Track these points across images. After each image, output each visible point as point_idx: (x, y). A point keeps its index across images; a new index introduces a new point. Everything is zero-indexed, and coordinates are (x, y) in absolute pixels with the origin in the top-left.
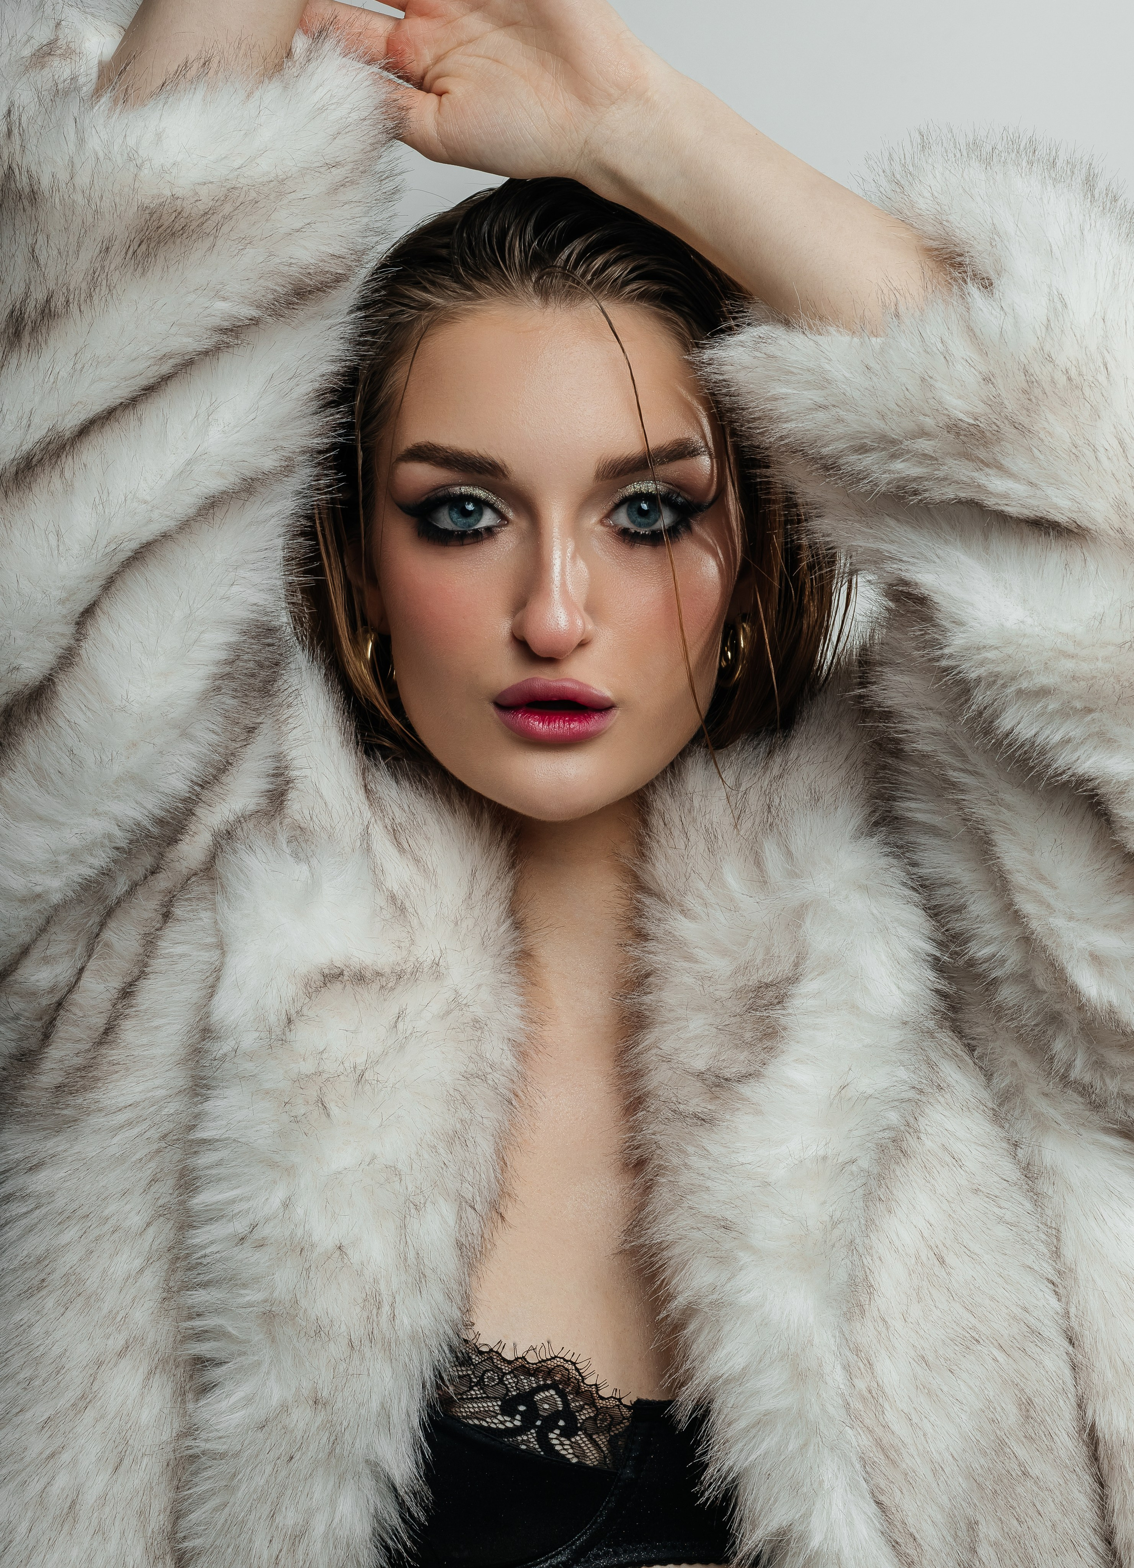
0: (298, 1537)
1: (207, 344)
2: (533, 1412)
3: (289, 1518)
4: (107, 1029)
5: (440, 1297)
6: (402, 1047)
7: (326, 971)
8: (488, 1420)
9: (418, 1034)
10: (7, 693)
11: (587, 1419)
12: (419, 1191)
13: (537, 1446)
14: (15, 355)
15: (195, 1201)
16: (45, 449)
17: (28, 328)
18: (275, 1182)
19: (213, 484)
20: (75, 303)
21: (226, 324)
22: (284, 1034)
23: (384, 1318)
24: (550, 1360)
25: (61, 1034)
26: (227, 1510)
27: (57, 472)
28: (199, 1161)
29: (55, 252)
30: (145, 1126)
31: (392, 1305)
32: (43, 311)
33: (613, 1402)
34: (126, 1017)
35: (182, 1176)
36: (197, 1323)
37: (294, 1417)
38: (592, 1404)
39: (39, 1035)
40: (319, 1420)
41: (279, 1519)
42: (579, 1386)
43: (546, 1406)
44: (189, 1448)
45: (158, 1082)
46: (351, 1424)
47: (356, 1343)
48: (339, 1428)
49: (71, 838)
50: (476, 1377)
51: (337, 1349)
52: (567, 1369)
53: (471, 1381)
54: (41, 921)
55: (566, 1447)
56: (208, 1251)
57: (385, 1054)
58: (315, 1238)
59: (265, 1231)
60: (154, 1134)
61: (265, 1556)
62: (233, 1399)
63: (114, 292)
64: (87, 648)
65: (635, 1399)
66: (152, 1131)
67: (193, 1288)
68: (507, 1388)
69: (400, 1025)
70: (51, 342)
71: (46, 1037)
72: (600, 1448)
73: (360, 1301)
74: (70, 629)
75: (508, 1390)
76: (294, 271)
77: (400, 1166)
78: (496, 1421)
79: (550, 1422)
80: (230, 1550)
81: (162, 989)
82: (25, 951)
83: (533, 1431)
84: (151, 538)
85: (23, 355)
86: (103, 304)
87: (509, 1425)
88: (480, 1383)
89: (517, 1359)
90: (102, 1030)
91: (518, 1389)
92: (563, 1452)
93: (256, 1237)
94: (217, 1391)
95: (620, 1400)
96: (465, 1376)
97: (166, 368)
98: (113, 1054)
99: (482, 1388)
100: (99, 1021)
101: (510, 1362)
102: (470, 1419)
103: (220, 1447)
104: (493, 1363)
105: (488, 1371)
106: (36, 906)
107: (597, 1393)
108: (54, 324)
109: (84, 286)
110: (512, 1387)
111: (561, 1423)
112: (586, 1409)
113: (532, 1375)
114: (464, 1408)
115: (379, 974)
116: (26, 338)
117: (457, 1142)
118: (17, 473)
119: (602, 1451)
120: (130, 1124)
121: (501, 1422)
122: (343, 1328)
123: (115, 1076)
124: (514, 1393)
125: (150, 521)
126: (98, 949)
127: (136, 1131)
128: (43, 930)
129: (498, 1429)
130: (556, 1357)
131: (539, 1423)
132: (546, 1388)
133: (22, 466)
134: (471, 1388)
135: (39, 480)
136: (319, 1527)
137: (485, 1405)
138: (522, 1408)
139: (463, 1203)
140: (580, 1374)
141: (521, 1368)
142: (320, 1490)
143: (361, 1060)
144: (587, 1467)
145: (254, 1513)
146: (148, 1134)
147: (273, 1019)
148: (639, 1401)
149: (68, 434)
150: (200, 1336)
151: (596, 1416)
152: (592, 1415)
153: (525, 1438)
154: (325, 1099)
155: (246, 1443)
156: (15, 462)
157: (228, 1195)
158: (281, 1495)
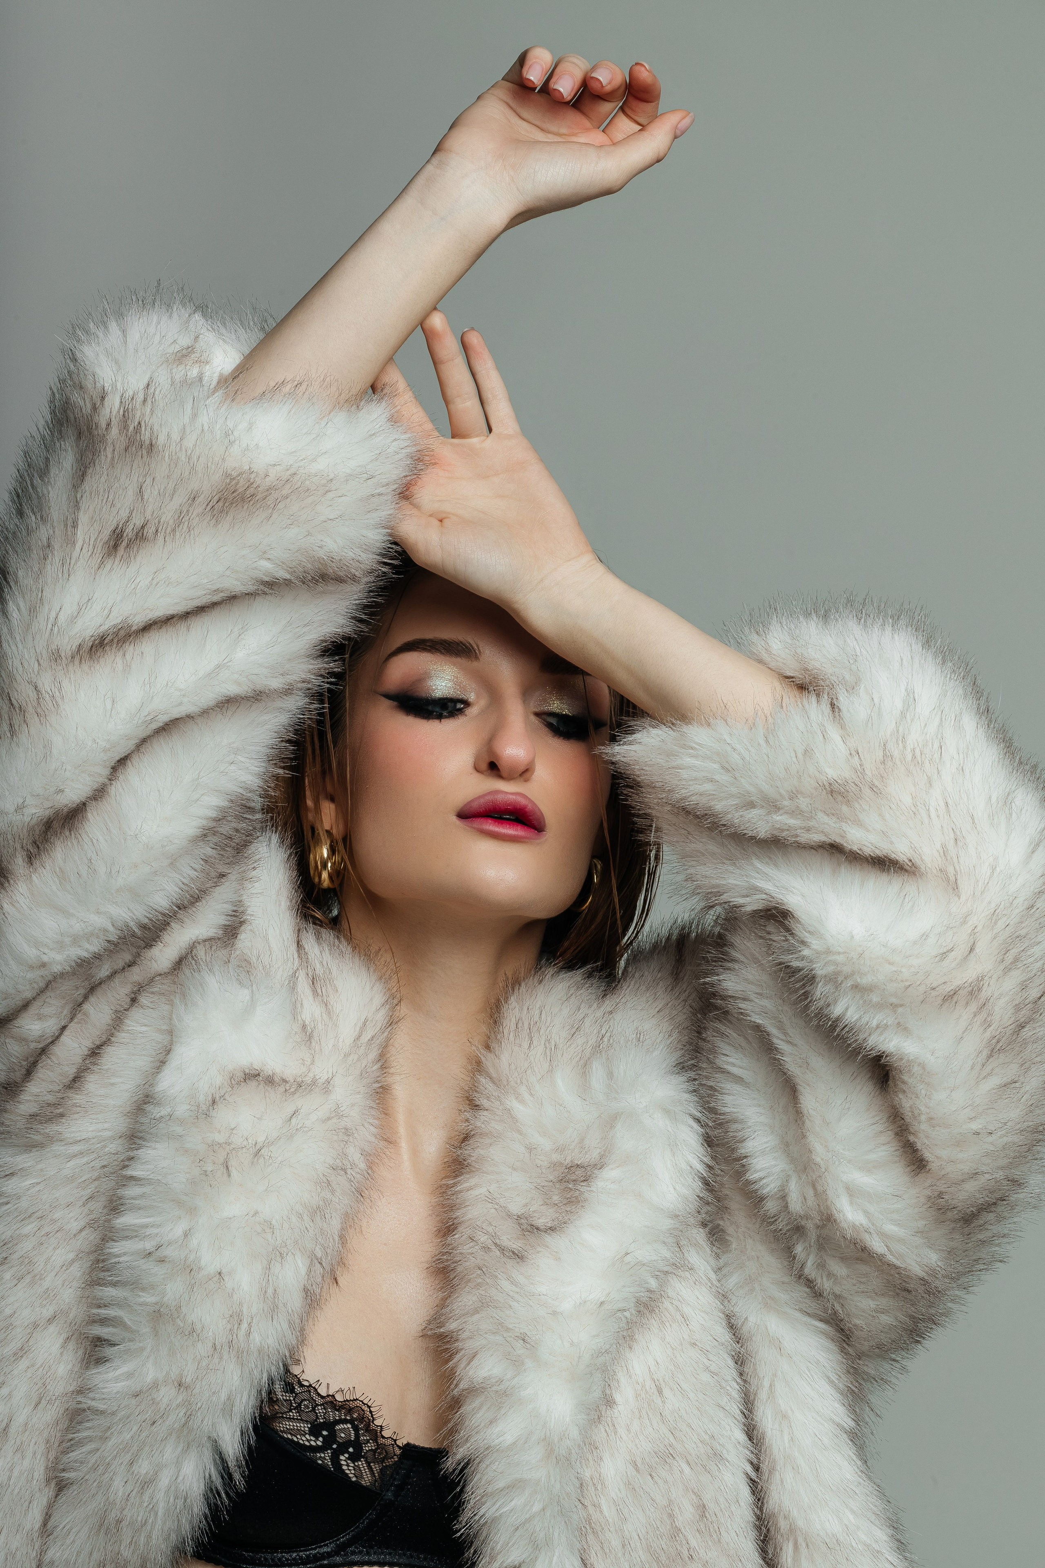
0: (146, 1484)
1: (251, 588)
2: (333, 1434)
3: (144, 1467)
4: (75, 1077)
5: (285, 1326)
6: (292, 1136)
7: (247, 1071)
8: (298, 1436)
9: (305, 1129)
10: (51, 807)
11: (369, 1450)
12: (283, 1244)
13: (330, 1463)
14: (110, 562)
15: (118, 1221)
16: (116, 634)
17: (124, 544)
18: (180, 1218)
19: (232, 689)
20: (162, 534)
21: (267, 579)
22: (208, 1110)
23: (242, 1333)
24: (352, 1401)
25: (40, 1075)
26: (99, 1453)
27: (121, 653)
28: (126, 1192)
29: (156, 493)
30: (93, 1156)
31: (250, 1325)
32: (137, 533)
33: (390, 1442)
34: (93, 1072)
35: (111, 1201)
36: (103, 1312)
37: (162, 1393)
38: (375, 1440)
39: (24, 1071)
40: (180, 1399)
41: (135, 1468)
42: (370, 1425)
43: (343, 1435)
44: (80, 1403)
45: (106, 1125)
46: (203, 1406)
47: (218, 1347)
48: (194, 1407)
49: (77, 927)
50: (295, 1403)
51: (203, 1349)
52: (363, 1411)
53: (291, 1405)
54: (42, 985)
55: (350, 1468)
56: (121, 1259)
57: (279, 1138)
58: (203, 1263)
59: (168, 1252)
60: (98, 1164)
61: (120, 1493)
62: (119, 1372)
63: (192, 532)
64: (114, 789)
65: (405, 1442)
66: (97, 1161)
67: (104, 1285)
68: (317, 1416)
69: (294, 1121)
70: (139, 558)
71: (29, 1072)
72: (374, 1473)
73: (227, 1316)
74: (107, 772)
75: (317, 1417)
76: (321, 554)
77: (274, 1222)
78: (304, 1438)
79: (343, 1447)
80: (95, 1484)
81: (122, 1056)
82: (26, 1005)
83: (329, 1451)
84: (178, 716)
85: (117, 562)
86: (182, 540)
87: (313, 1443)
88: (298, 1407)
89: (328, 1396)
90: (71, 1077)
91: (325, 1418)
92: (347, 1472)
93: (158, 1254)
94: (108, 1365)
95: (395, 1441)
96: (288, 1400)
97: (216, 598)
98: (77, 1098)
99: (298, 1412)
100: (71, 1071)
101: (322, 1397)
102: (286, 1433)
103: (101, 1406)
104: (310, 1395)
105: (305, 1400)
106: (42, 972)
107: (381, 1433)
108: (144, 545)
109: (171, 522)
110: (321, 1416)
111: (351, 1450)
112: (370, 1443)
113: (337, 1410)
114: (282, 1424)
115: (285, 1081)
116: (121, 550)
117: (319, 1214)
118: (92, 646)
119: (375, 1476)
120: (81, 1154)
121: (308, 1440)
122: (210, 1334)
123: (76, 1116)
124: (322, 1421)
125: (180, 704)
126: (79, 1016)
127: (85, 1160)
128: (42, 991)
129: (304, 1444)
130: (357, 1399)
131: (335, 1446)
132: (345, 1421)
133: (97, 642)
134: (290, 1410)
135: (106, 656)
136: (165, 1480)
137: (298, 1425)
138: (325, 1433)
139: (314, 1259)
140: (372, 1416)
141: (331, 1402)
142: (169, 1452)
143: (261, 1139)
144: (362, 1486)
145: (117, 1459)
146: (93, 1164)
147: (202, 1098)
148: (408, 1444)
149: (134, 628)
150: (104, 1321)
151: (376, 1449)
152: (373, 1448)
153: (323, 1455)
154: (229, 1164)
155: (122, 1406)
156: (93, 638)
157: (143, 1220)
158: (140, 1450)
